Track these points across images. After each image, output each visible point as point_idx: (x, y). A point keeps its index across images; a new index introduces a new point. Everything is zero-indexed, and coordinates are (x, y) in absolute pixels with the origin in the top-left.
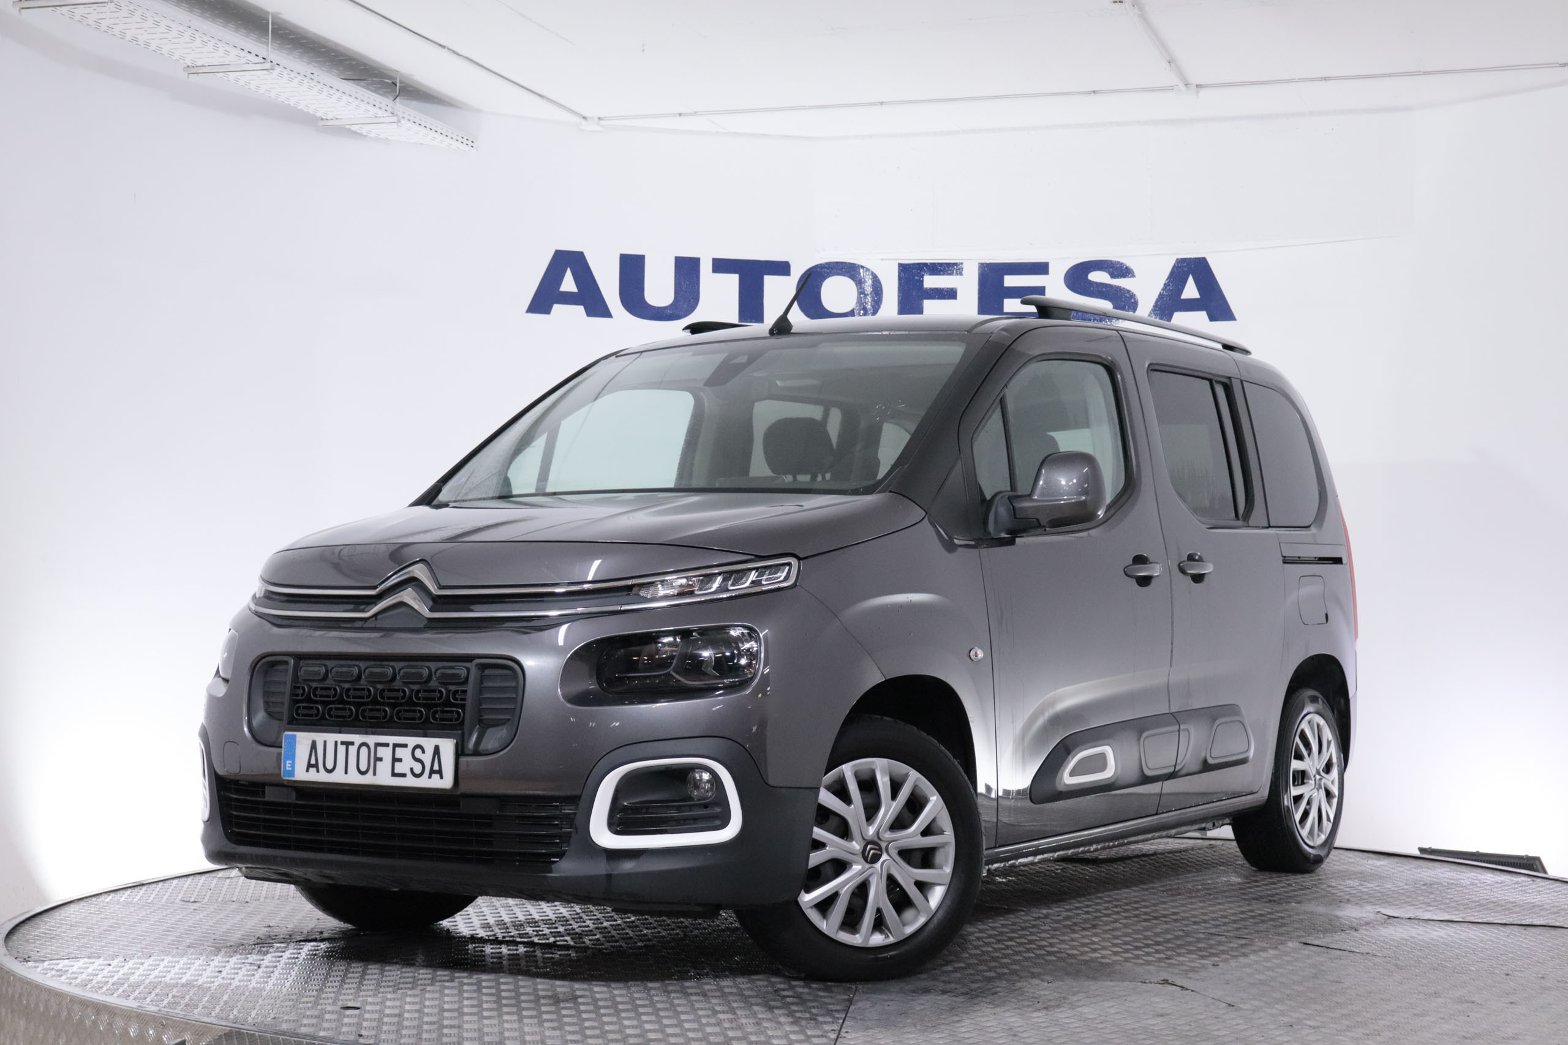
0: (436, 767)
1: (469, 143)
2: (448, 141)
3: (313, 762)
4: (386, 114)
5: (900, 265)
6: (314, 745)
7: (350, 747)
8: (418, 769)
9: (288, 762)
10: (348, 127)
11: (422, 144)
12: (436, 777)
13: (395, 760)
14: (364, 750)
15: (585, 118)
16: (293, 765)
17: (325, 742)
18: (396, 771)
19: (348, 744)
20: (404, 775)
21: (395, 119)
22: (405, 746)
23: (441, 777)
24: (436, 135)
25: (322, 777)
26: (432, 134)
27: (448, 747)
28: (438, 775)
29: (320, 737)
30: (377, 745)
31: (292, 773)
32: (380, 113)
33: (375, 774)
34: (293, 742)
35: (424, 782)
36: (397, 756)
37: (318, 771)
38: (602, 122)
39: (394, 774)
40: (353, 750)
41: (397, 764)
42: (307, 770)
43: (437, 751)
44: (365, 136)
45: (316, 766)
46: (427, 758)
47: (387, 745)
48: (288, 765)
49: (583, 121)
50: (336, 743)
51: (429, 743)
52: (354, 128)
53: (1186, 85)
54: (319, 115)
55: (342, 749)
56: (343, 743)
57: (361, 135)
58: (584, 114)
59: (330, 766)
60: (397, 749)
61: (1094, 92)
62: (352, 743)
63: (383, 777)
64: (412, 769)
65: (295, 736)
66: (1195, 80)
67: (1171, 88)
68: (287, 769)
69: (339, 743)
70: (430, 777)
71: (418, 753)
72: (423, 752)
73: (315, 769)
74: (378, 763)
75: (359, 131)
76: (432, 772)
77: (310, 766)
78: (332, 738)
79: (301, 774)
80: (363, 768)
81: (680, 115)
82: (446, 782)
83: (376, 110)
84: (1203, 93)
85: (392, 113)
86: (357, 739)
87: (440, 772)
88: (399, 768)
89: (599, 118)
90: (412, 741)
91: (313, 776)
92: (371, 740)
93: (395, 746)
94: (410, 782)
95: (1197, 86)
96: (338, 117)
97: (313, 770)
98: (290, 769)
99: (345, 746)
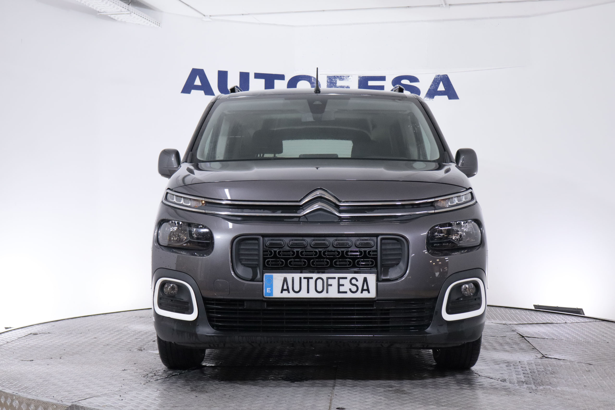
0: (365, 287)
3: (285, 287)
6: (285, 280)
7: (310, 280)
8: (354, 289)
9: (268, 289)
12: (365, 292)
13: (339, 285)
14: (320, 281)
16: (272, 290)
17: (293, 278)
18: (341, 290)
19: (308, 279)
20: (346, 292)
22: (346, 278)
23: (369, 292)
25: (292, 295)
27: (372, 278)
28: (367, 292)
29: (289, 276)
30: (328, 278)
31: (272, 293)
33: (327, 292)
34: (271, 280)
35: (358, 295)
36: (341, 283)
37: (289, 292)
39: (339, 292)
40: (312, 282)
41: (341, 287)
42: (282, 292)
43: (365, 280)
45: (287, 290)
46: (360, 284)
47: (335, 278)
48: (268, 290)
50: (300, 278)
51: (360, 277)
55: (304, 281)
56: (305, 278)
59: (297, 289)
60: (341, 280)
62: (312, 278)
63: (333, 294)
64: (350, 290)
65: (272, 275)
68: (268, 292)
69: (302, 279)
70: (362, 292)
71: (354, 281)
72: (357, 280)
74: (329, 287)
76: (363, 290)
77: (283, 290)
78: (297, 276)
79: (277, 294)
80: (319, 290)
82: (373, 294)
86: (315, 276)
87: (368, 290)
88: (342, 289)
90: (349, 276)
91: (285, 295)
92: (324, 276)
93: (339, 278)
94: (349, 295)
97: (285, 292)
98: (270, 292)
99: (306, 280)
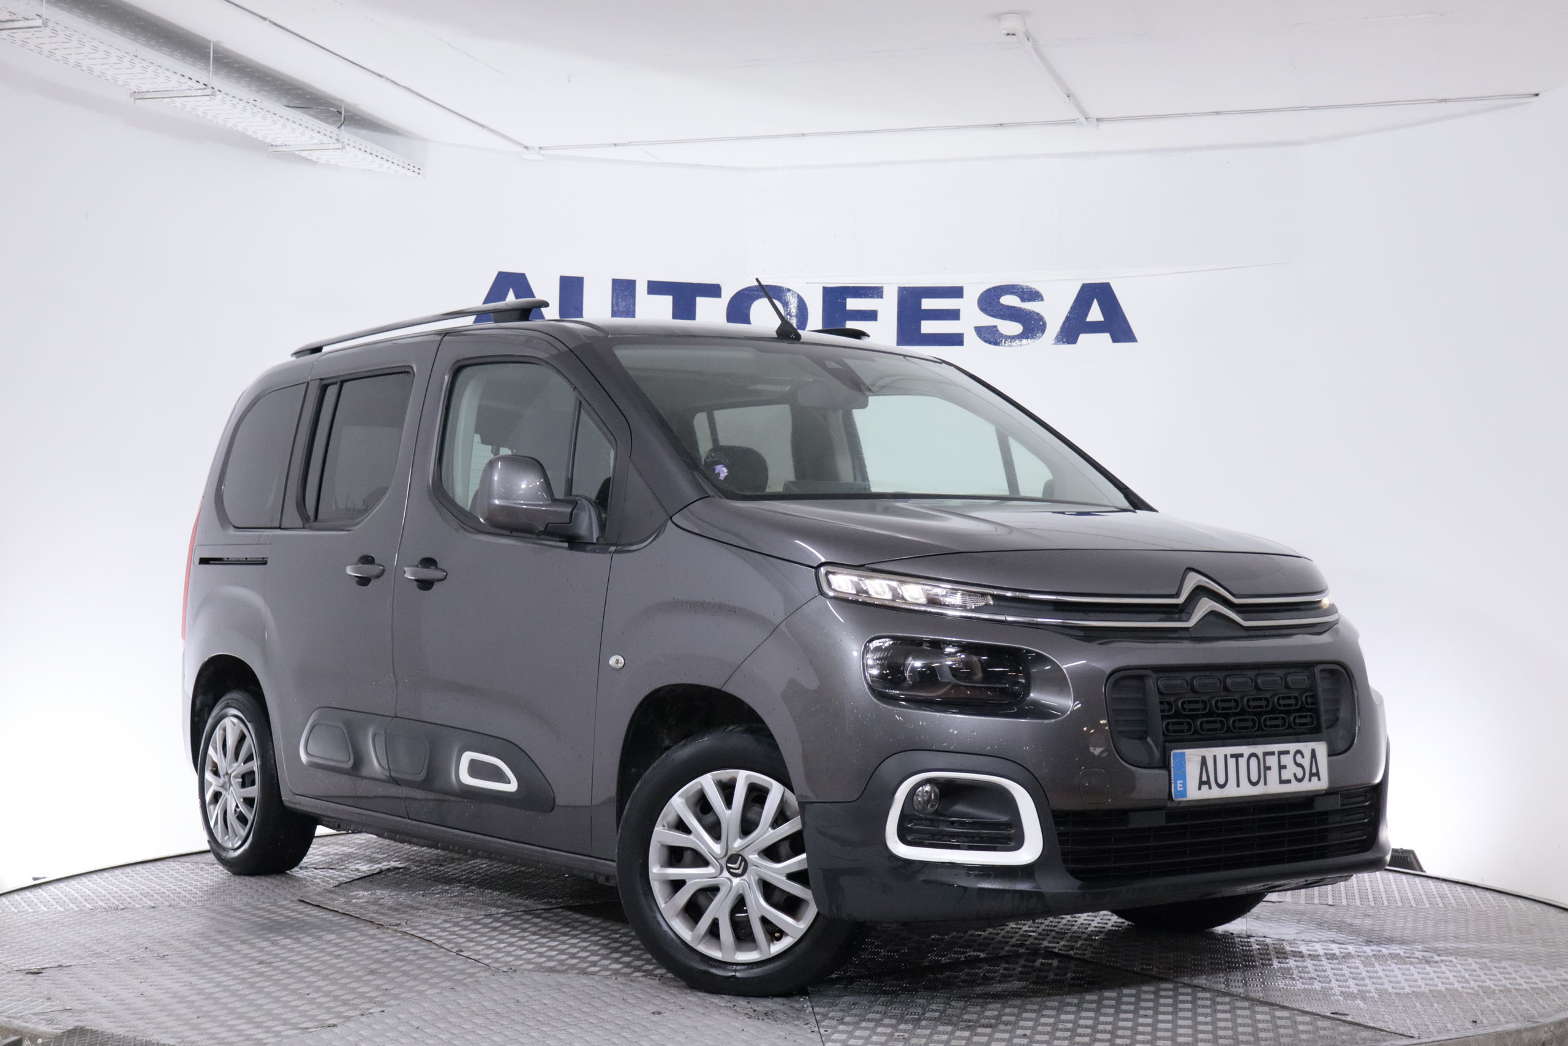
0: (1314, 771)
1: (416, 169)
2: (394, 167)
3: (1204, 778)
4: (331, 141)
5: (825, 289)
6: (1204, 760)
7: (1240, 759)
9: (1179, 782)
10: (297, 153)
11: (370, 170)
12: (1315, 779)
13: (1282, 767)
14: (1253, 761)
15: (526, 147)
16: (1184, 785)
17: (1215, 757)
18: (1283, 778)
19: (1237, 756)
20: (1289, 781)
21: (339, 146)
22: (1287, 752)
23: (1319, 779)
24: (382, 162)
25: (1215, 793)
26: (378, 161)
27: (1321, 748)
28: (1317, 777)
29: (1209, 752)
30: (1266, 754)
31: (1184, 793)
32: (326, 140)
33: (1265, 784)
35: (1306, 786)
36: (1282, 764)
37: (1210, 788)
38: (542, 152)
39: (1282, 782)
40: (1243, 762)
41: (1282, 771)
42: (1200, 789)
43: (1313, 752)
44: (316, 162)
45: (1208, 783)
46: (1306, 762)
47: (1273, 753)
48: (1179, 785)
49: (525, 150)
50: (1226, 756)
51: (1306, 747)
52: (304, 154)
53: (1086, 118)
54: (268, 140)
55: (1232, 762)
56: (1232, 756)
57: (310, 160)
58: (526, 145)
59: (1221, 781)
60: (1281, 757)
61: (1001, 125)
62: (1241, 755)
63: (1273, 787)
64: (1295, 775)
65: (1184, 753)
66: (1095, 113)
67: (1073, 122)
68: (1179, 789)
69: (1229, 756)
70: (1310, 780)
71: (1299, 756)
72: (1303, 757)
73: (1207, 786)
74: (1267, 772)
75: (309, 158)
76: (1312, 775)
77: (1201, 783)
78: (1221, 752)
79: (1193, 792)
80: (1254, 778)
81: (615, 145)
82: (1323, 783)
83: (321, 137)
84: (1103, 126)
85: (337, 140)
86: (1246, 750)
87: (1317, 774)
88: (1284, 775)
89: (540, 148)
90: (1292, 747)
91: (1206, 794)
92: (1259, 750)
93: (1281, 753)
94: (1294, 787)
95: (1098, 120)
96: (286, 143)
97: (1205, 787)
98: (1182, 789)
99: (1234, 759)
